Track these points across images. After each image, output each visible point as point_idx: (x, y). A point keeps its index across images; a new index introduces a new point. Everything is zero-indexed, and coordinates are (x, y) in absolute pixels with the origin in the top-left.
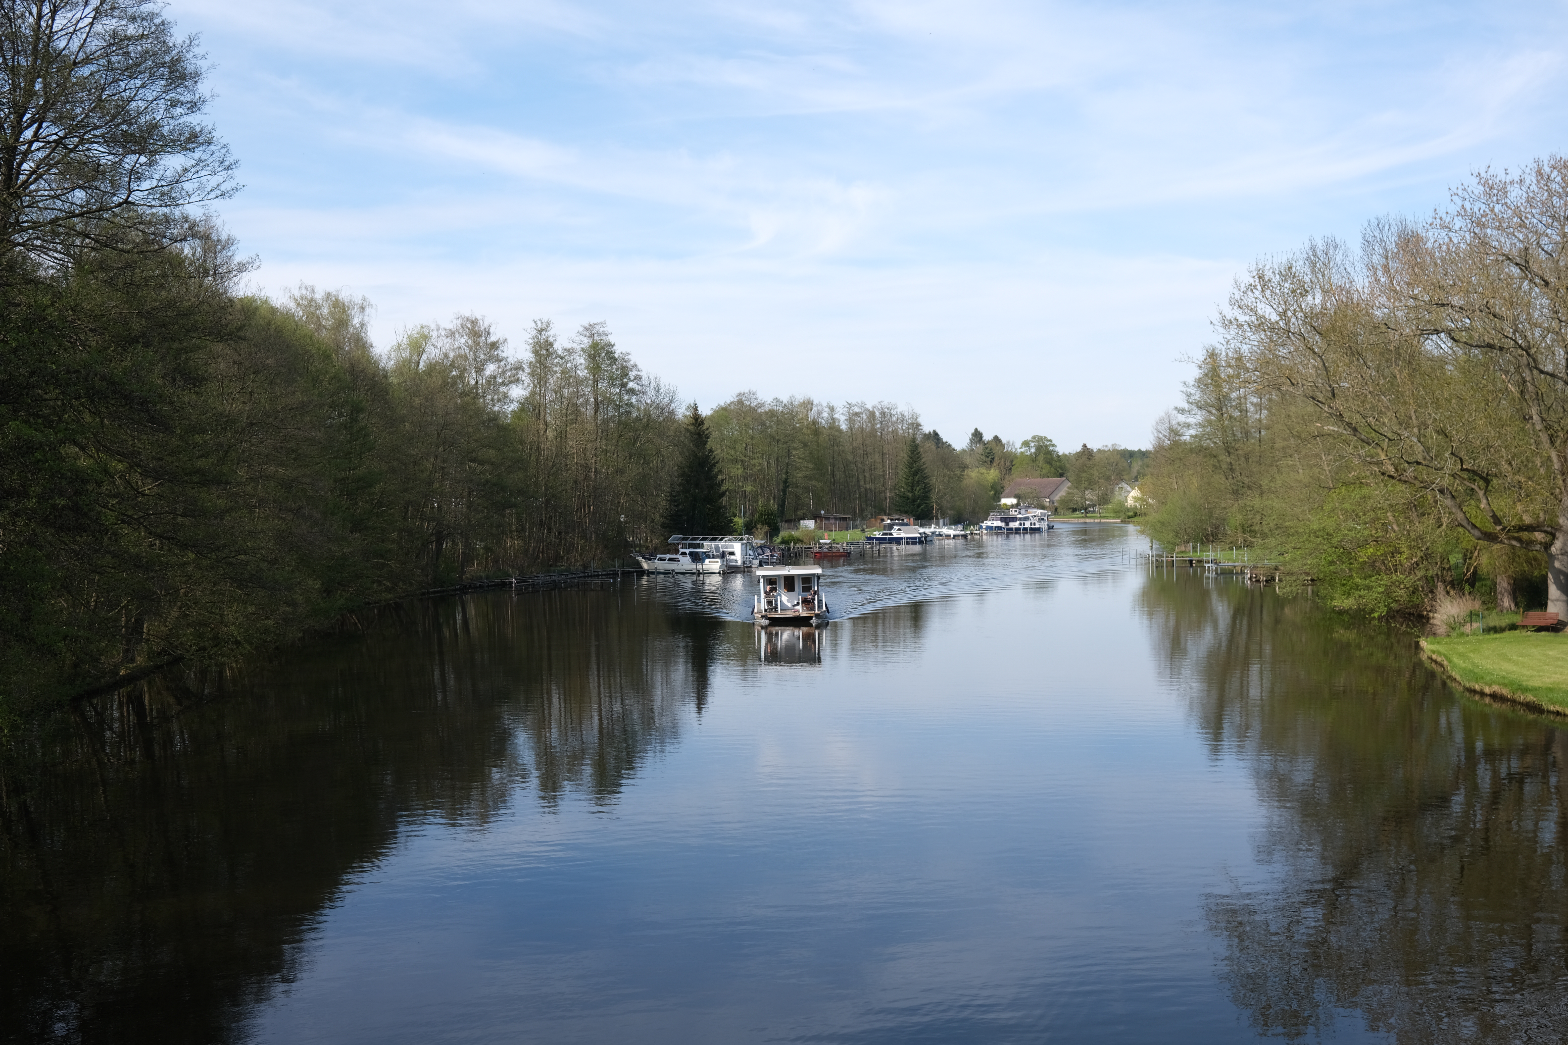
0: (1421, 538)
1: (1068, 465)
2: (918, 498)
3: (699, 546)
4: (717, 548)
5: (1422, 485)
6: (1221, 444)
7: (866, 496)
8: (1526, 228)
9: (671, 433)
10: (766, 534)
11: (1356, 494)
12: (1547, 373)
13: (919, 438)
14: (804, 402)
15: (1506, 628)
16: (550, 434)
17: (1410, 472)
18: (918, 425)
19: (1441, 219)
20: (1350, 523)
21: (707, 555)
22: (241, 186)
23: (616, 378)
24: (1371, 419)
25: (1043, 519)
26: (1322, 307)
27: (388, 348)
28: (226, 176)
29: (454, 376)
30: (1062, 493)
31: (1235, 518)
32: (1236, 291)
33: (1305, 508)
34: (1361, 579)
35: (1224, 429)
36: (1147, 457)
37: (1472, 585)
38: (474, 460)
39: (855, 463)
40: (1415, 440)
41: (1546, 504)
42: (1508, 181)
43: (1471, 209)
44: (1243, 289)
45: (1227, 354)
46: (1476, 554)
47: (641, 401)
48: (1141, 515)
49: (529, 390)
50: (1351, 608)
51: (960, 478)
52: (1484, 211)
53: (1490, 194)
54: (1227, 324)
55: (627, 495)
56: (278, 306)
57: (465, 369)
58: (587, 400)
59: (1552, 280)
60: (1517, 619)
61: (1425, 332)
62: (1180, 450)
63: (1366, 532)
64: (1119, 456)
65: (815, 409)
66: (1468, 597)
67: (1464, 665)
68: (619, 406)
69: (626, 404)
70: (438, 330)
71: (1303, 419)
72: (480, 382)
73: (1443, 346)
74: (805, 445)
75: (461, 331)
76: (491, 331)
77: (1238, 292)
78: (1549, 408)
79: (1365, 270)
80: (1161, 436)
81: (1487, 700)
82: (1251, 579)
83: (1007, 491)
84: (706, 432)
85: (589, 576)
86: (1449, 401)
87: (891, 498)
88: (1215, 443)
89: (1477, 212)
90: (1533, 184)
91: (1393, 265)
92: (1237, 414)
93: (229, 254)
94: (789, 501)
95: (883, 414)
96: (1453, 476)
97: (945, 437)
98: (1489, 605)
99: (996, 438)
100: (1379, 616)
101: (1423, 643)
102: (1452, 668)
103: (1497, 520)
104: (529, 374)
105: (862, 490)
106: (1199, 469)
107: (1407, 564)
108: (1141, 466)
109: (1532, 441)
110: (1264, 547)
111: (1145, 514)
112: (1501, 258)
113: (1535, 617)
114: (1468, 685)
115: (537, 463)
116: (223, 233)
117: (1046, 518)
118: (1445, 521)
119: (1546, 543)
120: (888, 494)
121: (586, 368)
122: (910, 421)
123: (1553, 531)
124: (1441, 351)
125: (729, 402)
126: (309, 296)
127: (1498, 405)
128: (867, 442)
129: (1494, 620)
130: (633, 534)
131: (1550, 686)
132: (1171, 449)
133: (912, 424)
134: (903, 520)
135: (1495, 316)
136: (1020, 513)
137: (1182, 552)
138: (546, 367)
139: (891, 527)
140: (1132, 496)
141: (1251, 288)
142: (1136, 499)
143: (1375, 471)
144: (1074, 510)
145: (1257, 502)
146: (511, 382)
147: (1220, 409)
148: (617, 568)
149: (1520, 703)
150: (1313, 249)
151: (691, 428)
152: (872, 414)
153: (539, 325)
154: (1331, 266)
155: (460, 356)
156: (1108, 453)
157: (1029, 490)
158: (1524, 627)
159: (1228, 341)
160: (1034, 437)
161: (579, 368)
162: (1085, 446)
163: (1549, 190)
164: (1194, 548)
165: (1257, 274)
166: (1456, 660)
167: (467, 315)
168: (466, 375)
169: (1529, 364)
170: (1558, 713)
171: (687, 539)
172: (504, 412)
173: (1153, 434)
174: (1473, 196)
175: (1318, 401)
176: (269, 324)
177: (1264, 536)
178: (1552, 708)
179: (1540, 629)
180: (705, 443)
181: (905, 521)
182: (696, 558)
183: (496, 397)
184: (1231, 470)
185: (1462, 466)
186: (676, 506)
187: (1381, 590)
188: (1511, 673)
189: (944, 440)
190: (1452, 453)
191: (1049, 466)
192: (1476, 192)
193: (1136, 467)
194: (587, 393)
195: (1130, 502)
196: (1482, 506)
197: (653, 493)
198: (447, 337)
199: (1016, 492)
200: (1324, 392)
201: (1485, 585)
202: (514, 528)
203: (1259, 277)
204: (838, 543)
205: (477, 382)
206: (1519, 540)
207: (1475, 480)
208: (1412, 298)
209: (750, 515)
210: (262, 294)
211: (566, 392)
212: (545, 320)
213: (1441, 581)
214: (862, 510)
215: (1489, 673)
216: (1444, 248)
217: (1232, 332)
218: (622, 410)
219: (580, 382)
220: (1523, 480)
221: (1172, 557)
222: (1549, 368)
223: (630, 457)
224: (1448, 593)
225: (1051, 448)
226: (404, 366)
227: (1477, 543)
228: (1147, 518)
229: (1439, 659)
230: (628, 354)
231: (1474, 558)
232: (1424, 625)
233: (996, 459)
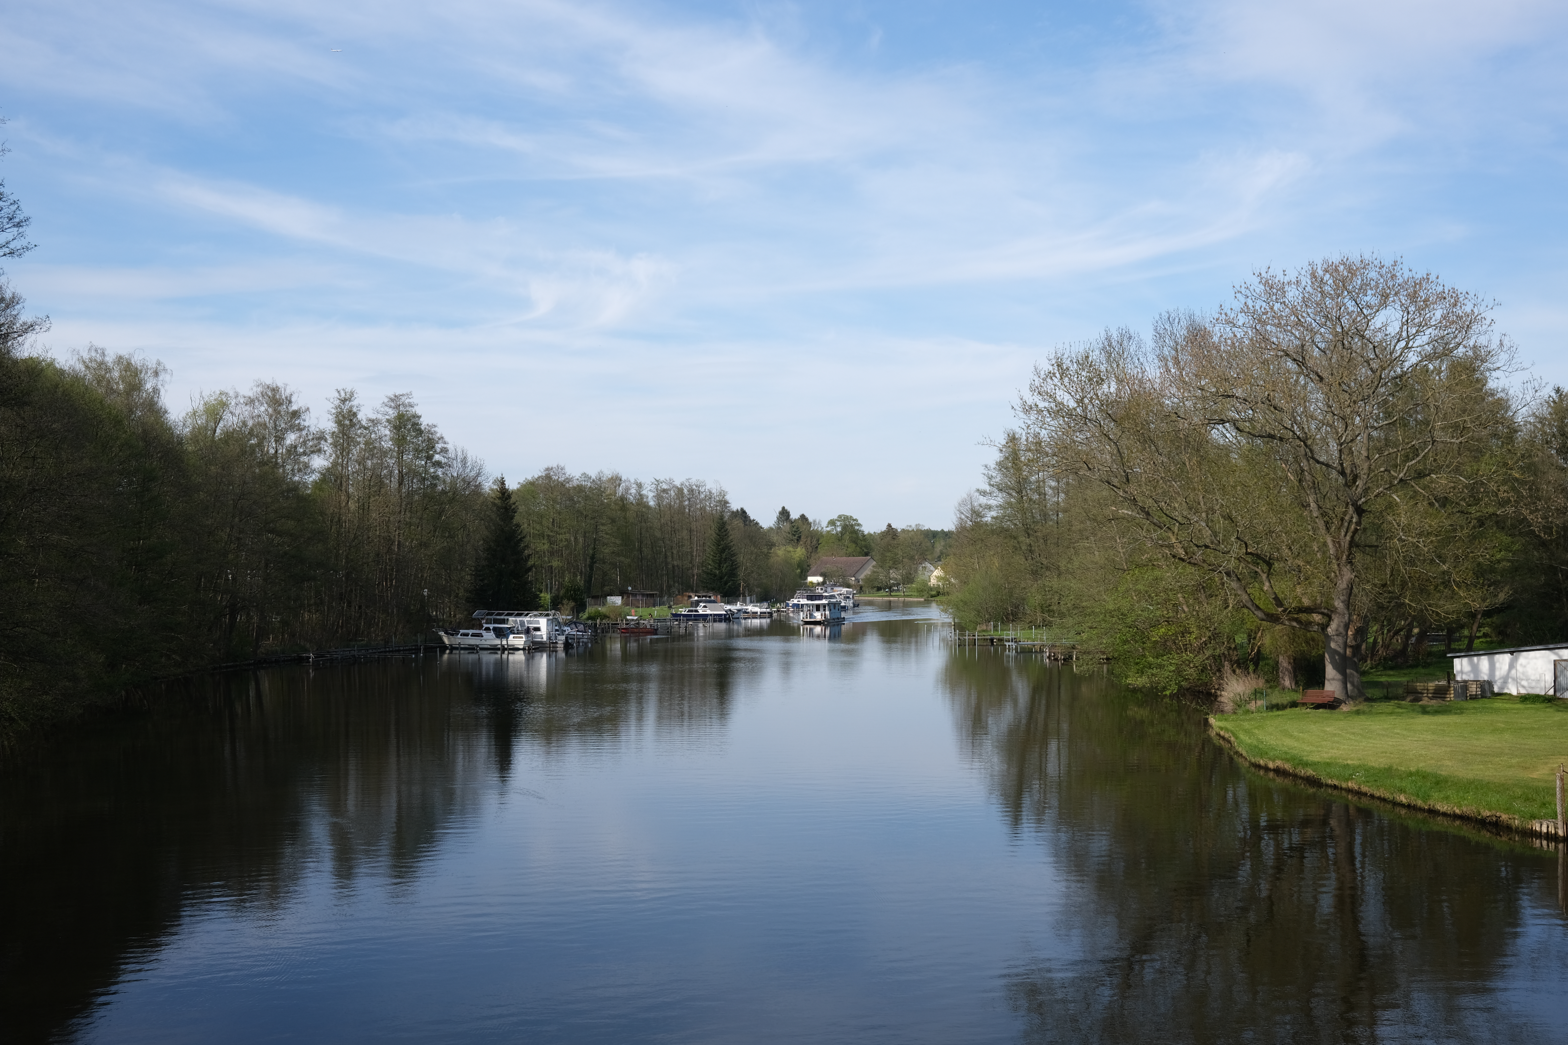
0: (1209, 618)
1: (873, 545)
2: (725, 575)
3: (503, 621)
4: (522, 623)
5: (1210, 568)
6: (1021, 525)
7: (674, 573)
8: (1302, 326)
9: (477, 507)
10: (572, 609)
11: (1149, 576)
12: (1323, 463)
13: (727, 516)
14: (612, 478)
15: (1287, 705)
16: (352, 506)
17: (1199, 555)
18: (726, 502)
19: (1226, 314)
20: (1144, 604)
21: (511, 631)
22: (33, 246)
23: (422, 450)
24: (1163, 503)
25: (848, 598)
26: (1117, 395)
27: (183, 414)
28: (16, 233)
29: (252, 444)
30: (867, 572)
31: (1035, 598)
32: (1036, 379)
33: (1101, 589)
34: (1153, 658)
35: (1023, 511)
36: (950, 538)
37: (1256, 665)
38: (271, 531)
39: (663, 540)
40: (1204, 524)
41: (1323, 587)
42: (1286, 282)
43: (1253, 307)
44: (1043, 376)
45: (1027, 440)
46: (1260, 634)
47: (446, 474)
48: (944, 594)
49: (331, 461)
50: (1144, 686)
51: (767, 556)
52: (1265, 309)
53: (1270, 294)
54: (1028, 409)
55: (431, 569)
56: (66, 368)
57: (264, 438)
58: (391, 472)
59: (1325, 375)
60: (1297, 697)
61: (1212, 422)
62: (982, 531)
63: (1158, 613)
64: (923, 536)
65: (623, 485)
66: (1252, 675)
67: (1249, 741)
68: (424, 479)
69: (432, 477)
70: (236, 397)
71: (1099, 503)
72: (280, 451)
73: (1228, 435)
74: (613, 521)
75: (261, 399)
76: (293, 399)
77: (1038, 379)
78: (1325, 496)
79: (1156, 361)
80: (963, 517)
81: (1271, 775)
82: (1049, 657)
83: (813, 569)
84: (513, 507)
85: (390, 652)
86: (1234, 487)
87: (699, 575)
88: (1015, 525)
89: (1259, 310)
90: (1309, 286)
91: (1184, 357)
92: (1036, 497)
93: (14, 313)
94: (596, 576)
95: (691, 491)
96: (1238, 559)
97: (752, 515)
98: (1272, 684)
99: (803, 517)
100: (1170, 694)
101: (1212, 720)
102: (1239, 744)
103: (1279, 602)
104: (331, 444)
105: (670, 566)
106: (999, 550)
107: (1196, 644)
108: (944, 546)
109: (1310, 527)
110: (1062, 626)
111: (948, 593)
112: (1280, 353)
113: (1313, 695)
114: (1253, 760)
115: (338, 536)
116: (8, 291)
117: (851, 597)
118: (1231, 602)
119: (1322, 624)
120: (696, 571)
121: (391, 439)
122: (718, 499)
123: (1329, 613)
124: (1227, 440)
125: (536, 476)
126: (99, 359)
127: (1279, 492)
128: (675, 519)
129: (1277, 698)
130: (437, 609)
131: (1328, 760)
132: (973, 530)
133: (720, 501)
134: (710, 597)
135: (1275, 408)
136: (826, 591)
137: (984, 631)
138: (349, 437)
139: (697, 603)
140: (935, 575)
141: (1051, 375)
142: (939, 578)
143: (1167, 554)
144: (879, 589)
145: (1055, 583)
146: (313, 452)
147: (1019, 492)
148: (419, 644)
149: (1302, 778)
150: (1108, 339)
151: (497, 501)
152: (680, 490)
153: (343, 394)
154: (1125, 356)
155: (260, 424)
156: (912, 533)
157: (835, 569)
158: (1304, 704)
159: (1029, 426)
160: (840, 516)
161: (384, 439)
162: (889, 525)
163: (1322, 292)
164: (995, 627)
165: (1056, 362)
166: (1242, 736)
167: (268, 383)
168: (265, 444)
169: (1306, 454)
170: (1335, 787)
171: (492, 614)
172: (304, 483)
173: (956, 515)
174: (1255, 294)
175: (1113, 485)
176: (57, 386)
177: (1062, 615)
178: (1330, 782)
179: (1318, 706)
180: (512, 518)
181: (712, 598)
182: (501, 633)
183: (296, 467)
184: (1030, 551)
185: (1247, 550)
186: (480, 580)
187: (1172, 668)
188: (1292, 749)
189: (752, 518)
190: (1238, 538)
191: (854, 545)
192: (1258, 291)
193: (939, 547)
194: (391, 465)
195: (933, 582)
196: (1265, 588)
197: (457, 567)
198: (246, 404)
199: (822, 571)
200: (1119, 477)
201: (1268, 664)
202: (312, 601)
203: (1058, 366)
204: (645, 620)
205: (276, 452)
206: (1296, 620)
207: (1258, 564)
208: (1200, 389)
209: (557, 590)
210: (49, 355)
211: (369, 463)
212: (348, 390)
213: (1228, 661)
214: (669, 587)
215: (1272, 748)
216: (1229, 342)
217: (1032, 418)
218: (427, 483)
219: (384, 453)
220: (1301, 564)
221: (974, 636)
222: (1324, 458)
223: (435, 531)
224: (1234, 672)
225: (857, 528)
226: (198, 434)
227: (1261, 624)
228: (949, 598)
229: (1227, 736)
230: (435, 426)
231: (1258, 638)
232: (1212, 703)
233: (802, 537)
